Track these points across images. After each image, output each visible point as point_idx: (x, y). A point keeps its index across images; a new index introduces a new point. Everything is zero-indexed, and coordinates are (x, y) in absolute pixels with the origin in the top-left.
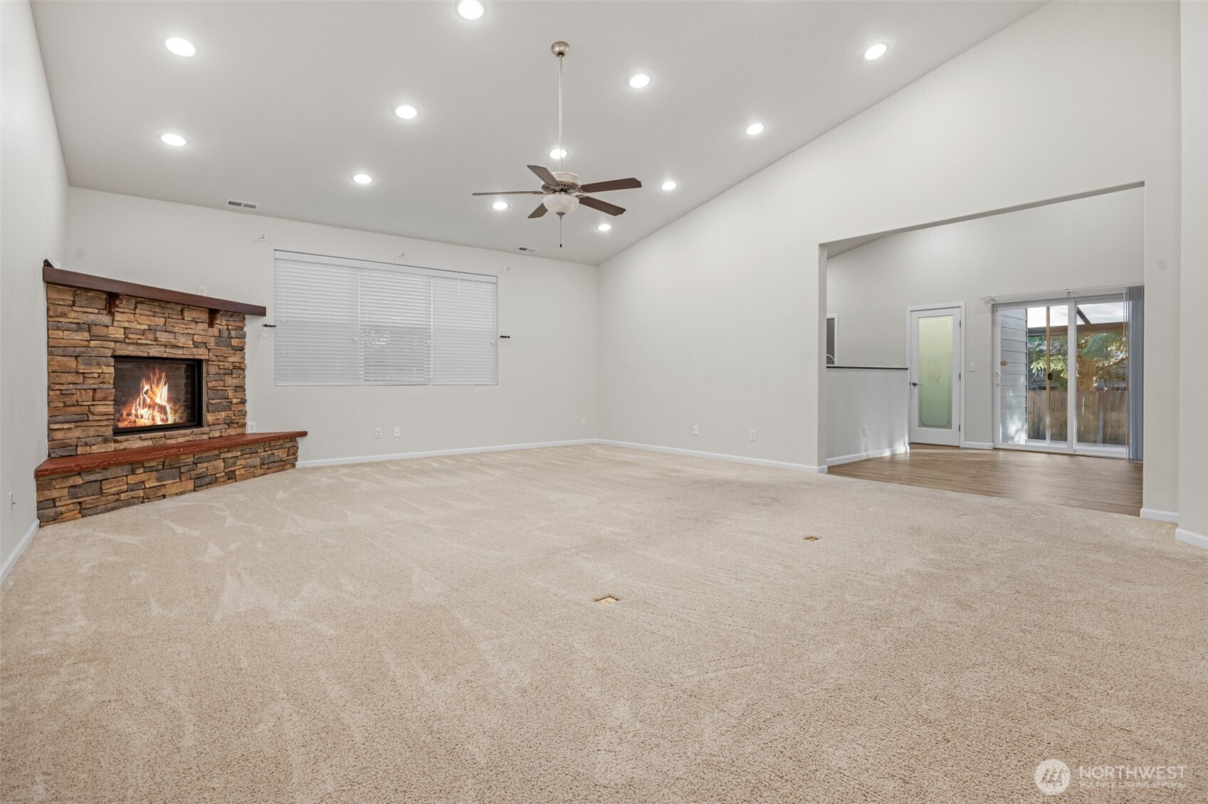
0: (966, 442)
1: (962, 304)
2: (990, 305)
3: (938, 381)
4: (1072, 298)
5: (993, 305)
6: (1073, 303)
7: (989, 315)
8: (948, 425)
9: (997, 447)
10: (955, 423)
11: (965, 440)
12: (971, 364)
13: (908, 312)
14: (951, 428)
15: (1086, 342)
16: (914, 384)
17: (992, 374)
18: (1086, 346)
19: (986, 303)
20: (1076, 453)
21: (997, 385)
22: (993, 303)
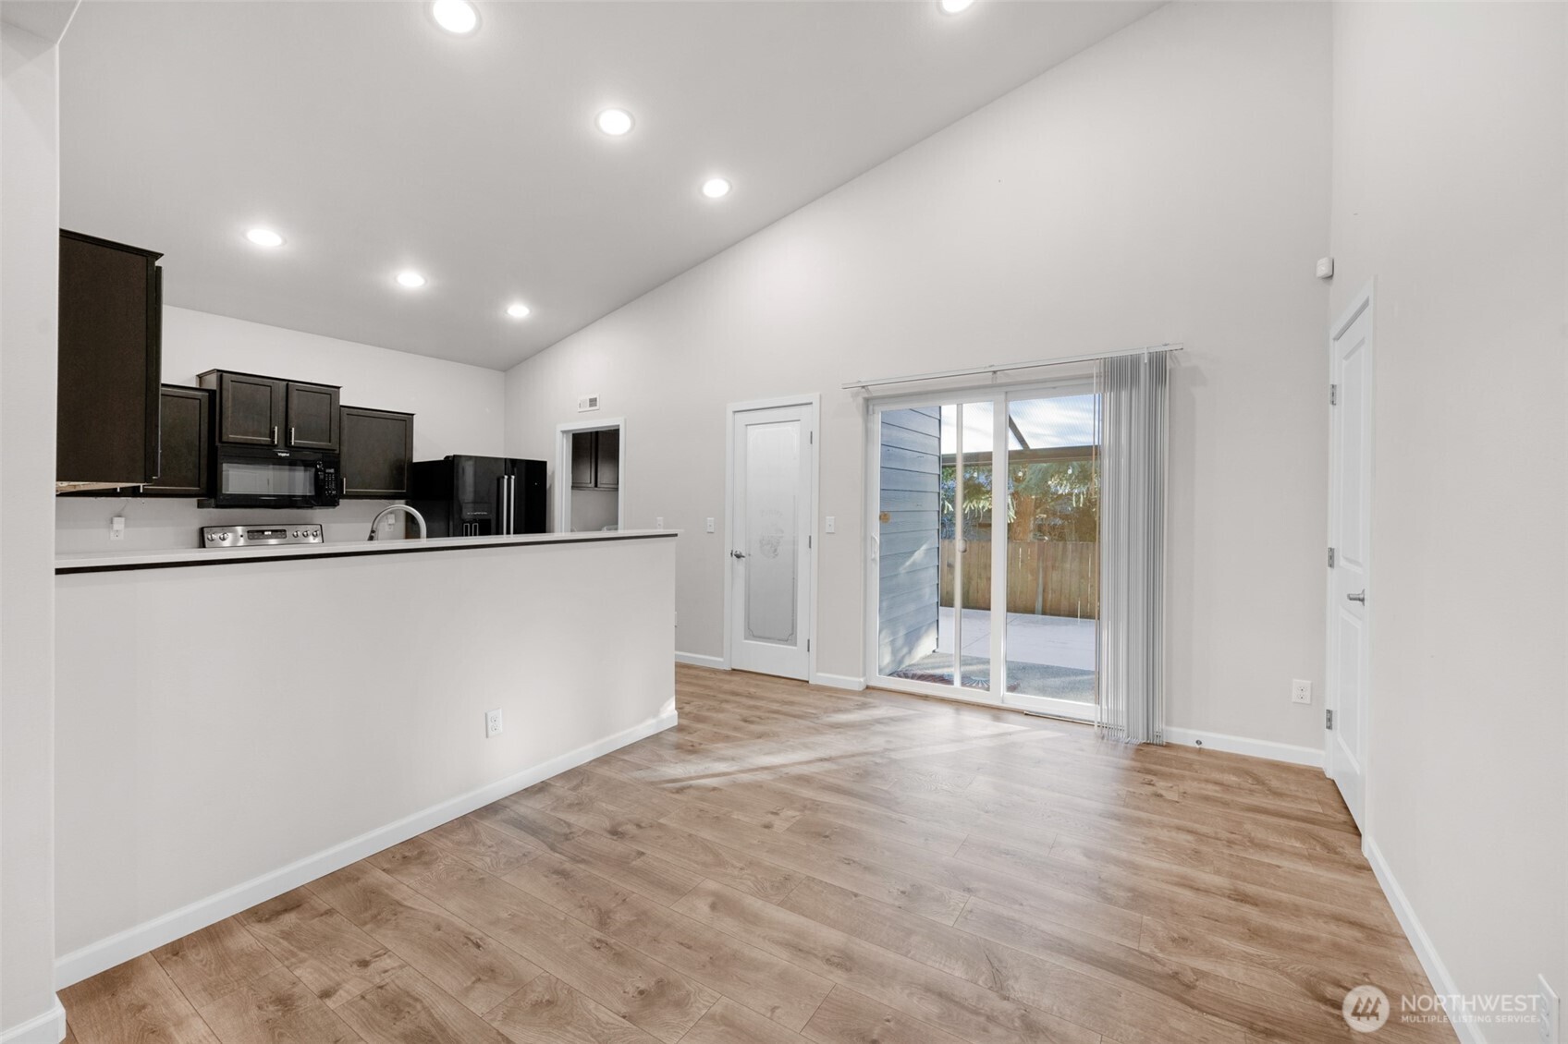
0: (820, 674)
1: (813, 397)
2: (860, 400)
3: (775, 550)
4: (1001, 385)
5: (867, 400)
6: (1003, 397)
7: (859, 420)
8: (790, 638)
9: (872, 684)
10: (801, 636)
11: (817, 671)
12: (828, 517)
13: (730, 413)
14: (795, 644)
15: (1024, 474)
16: (738, 556)
17: (865, 539)
18: (1024, 480)
19: (857, 394)
20: (1004, 705)
21: (874, 560)
22: (866, 396)
